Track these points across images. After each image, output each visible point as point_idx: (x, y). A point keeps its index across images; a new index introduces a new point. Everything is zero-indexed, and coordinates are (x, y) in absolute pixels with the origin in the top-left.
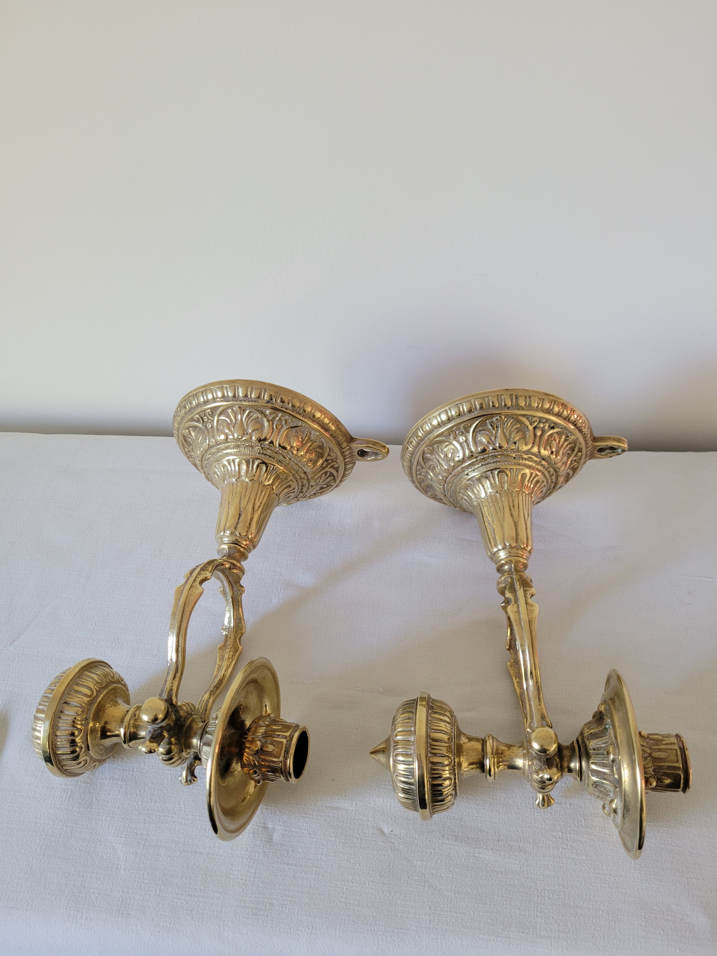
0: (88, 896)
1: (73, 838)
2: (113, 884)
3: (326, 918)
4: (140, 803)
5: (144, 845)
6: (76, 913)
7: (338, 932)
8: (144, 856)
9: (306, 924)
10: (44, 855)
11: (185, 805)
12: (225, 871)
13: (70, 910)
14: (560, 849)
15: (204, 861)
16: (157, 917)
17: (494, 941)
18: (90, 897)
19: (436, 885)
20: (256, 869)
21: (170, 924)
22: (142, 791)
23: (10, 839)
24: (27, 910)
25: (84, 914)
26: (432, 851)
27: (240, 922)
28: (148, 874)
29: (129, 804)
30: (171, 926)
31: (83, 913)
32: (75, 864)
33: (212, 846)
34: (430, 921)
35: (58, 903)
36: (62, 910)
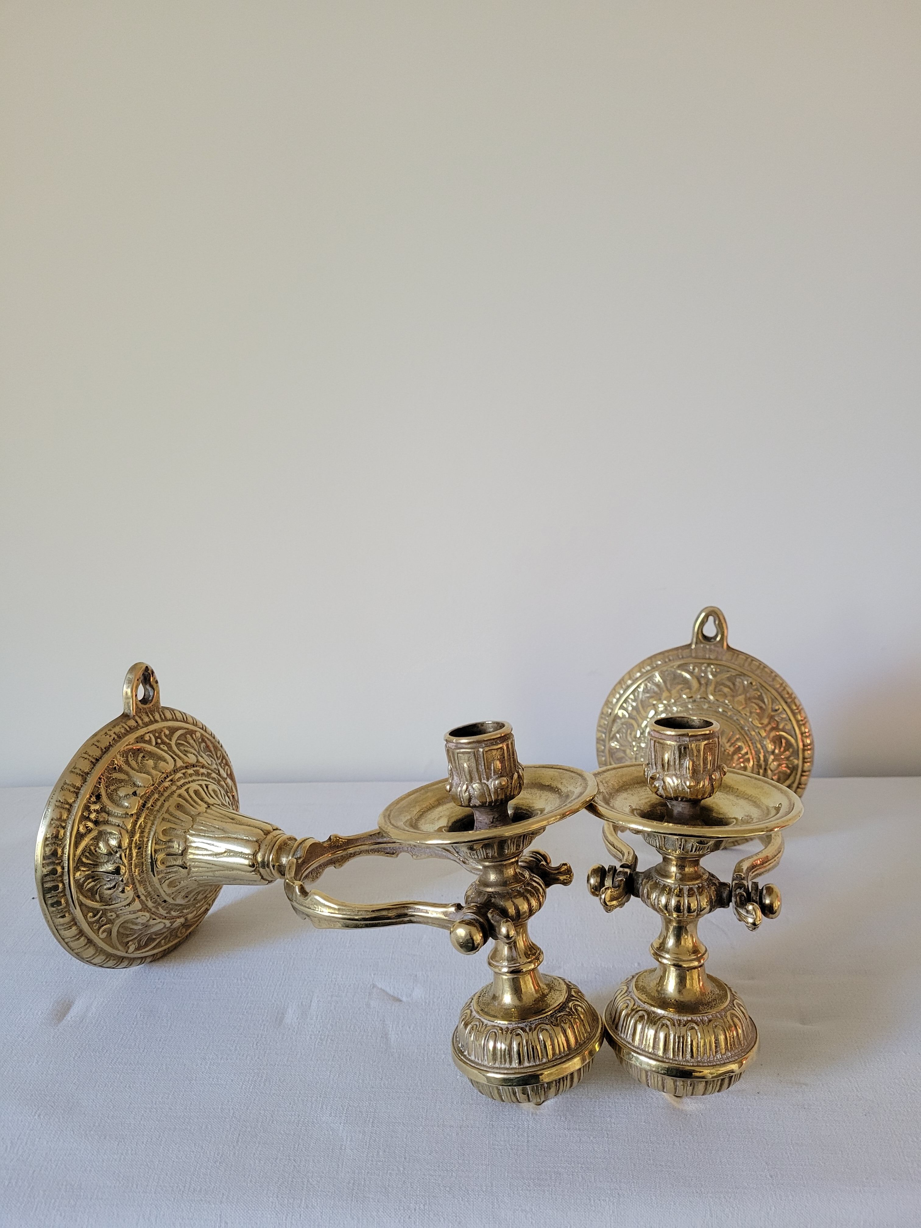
0: (306, 1180)
1: (275, 1122)
2: (338, 1165)
3: (633, 1182)
4: (360, 1081)
5: (372, 1122)
6: (291, 1201)
7: (654, 1198)
8: (376, 1133)
9: (609, 1192)
10: (238, 1141)
11: (421, 1080)
12: (487, 1142)
13: (282, 1197)
14: (909, 1095)
15: (457, 1134)
16: (405, 1197)
17: (860, 1191)
18: (308, 1181)
19: (766, 1139)
20: (528, 1136)
21: (424, 1205)
22: (362, 1069)
23: (189, 1128)
24: (221, 1202)
25: (304, 1201)
26: (749, 1107)
27: (520, 1196)
28: (385, 1151)
29: (345, 1083)
30: (426, 1207)
31: (301, 1200)
32: (282, 1148)
33: (465, 1118)
34: (771, 1177)
35: (265, 1192)
36: (271, 1198)
